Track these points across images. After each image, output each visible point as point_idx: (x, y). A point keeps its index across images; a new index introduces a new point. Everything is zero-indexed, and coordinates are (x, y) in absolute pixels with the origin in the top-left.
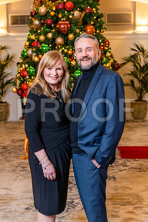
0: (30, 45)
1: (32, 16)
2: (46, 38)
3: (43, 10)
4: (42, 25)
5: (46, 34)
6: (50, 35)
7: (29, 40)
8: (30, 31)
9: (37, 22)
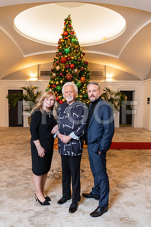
0: (51, 86)
1: (52, 71)
2: (60, 83)
3: (58, 68)
4: (57, 76)
5: (59, 81)
6: (61, 82)
7: (50, 84)
8: (51, 79)
9: (55, 75)
